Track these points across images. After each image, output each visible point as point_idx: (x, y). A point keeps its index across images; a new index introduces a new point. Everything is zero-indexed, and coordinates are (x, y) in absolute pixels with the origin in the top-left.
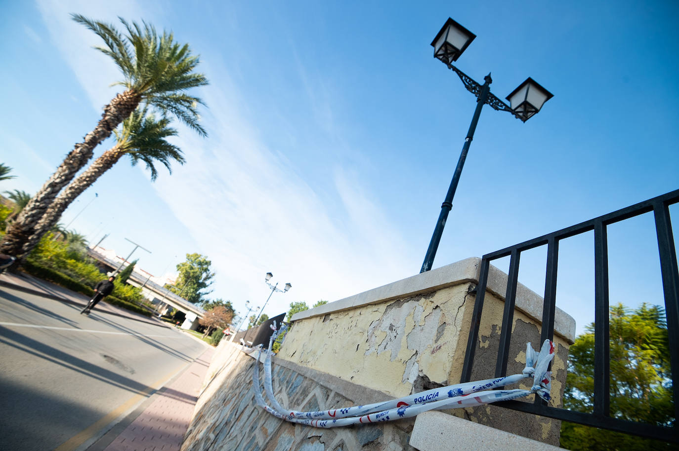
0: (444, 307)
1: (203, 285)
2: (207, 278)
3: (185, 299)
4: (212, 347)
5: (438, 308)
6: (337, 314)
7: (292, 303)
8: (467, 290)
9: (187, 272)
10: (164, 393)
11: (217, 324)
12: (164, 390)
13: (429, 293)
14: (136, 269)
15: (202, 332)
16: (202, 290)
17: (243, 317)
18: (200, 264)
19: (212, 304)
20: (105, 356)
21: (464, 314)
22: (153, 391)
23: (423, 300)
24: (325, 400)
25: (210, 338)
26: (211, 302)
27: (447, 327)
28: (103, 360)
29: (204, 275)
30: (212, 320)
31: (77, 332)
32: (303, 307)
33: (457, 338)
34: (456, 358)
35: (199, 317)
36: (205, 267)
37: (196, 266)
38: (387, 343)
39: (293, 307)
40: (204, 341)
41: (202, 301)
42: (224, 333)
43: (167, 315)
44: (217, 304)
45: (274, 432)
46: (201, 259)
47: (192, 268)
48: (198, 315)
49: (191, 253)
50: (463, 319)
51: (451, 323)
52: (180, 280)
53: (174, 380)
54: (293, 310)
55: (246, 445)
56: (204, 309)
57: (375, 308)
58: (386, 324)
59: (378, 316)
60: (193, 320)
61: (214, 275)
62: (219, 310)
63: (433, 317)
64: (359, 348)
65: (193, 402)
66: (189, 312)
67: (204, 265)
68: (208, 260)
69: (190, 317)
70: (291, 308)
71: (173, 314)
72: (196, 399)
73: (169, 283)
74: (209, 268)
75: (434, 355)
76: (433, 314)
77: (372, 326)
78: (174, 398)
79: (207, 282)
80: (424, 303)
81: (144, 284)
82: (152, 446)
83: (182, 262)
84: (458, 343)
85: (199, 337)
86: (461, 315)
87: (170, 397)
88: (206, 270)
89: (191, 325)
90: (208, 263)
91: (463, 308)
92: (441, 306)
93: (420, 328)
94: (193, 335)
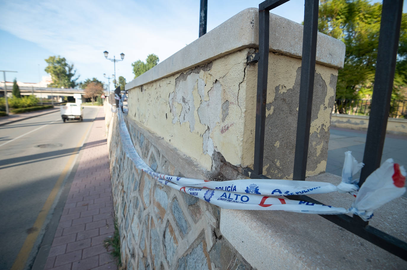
0: (223, 81)
1: (70, 75)
2: (70, 69)
3: (66, 88)
4: (101, 107)
5: (218, 82)
6: (146, 86)
7: (132, 64)
8: (246, 61)
9: (54, 72)
10: (86, 147)
11: (96, 94)
12: (86, 145)
13: (207, 65)
14: (20, 84)
15: (90, 101)
16: (73, 78)
17: (108, 84)
18: (59, 62)
19: (85, 84)
20: (39, 146)
21: (246, 91)
22: (80, 149)
23: (202, 72)
24: (159, 157)
25: (97, 102)
26: (83, 83)
27: (231, 106)
28: (39, 149)
29: (67, 69)
30: (91, 93)
31: (11, 142)
32: (140, 64)
33: (243, 121)
34: (245, 140)
35: (82, 94)
36: (63, 63)
37: (57, 65)
38: (185, 115)
39: (134, 66)
40: (95, 105)
41: (78, 84)
42: (102, 98)
43: (63, 101)
44: (88, 82)
45: (141, 173)
46: (57, 59)
47: (55, 68)
48: (81, 93)
49: (47, 58)
50: (246, 98)
51: (234, 102)
52: (54, 78)
53: (88, 137)
54: (135, 68)
55: (132, 179)
56: (82, 89)
57: (167, 81)
58: (179, 96)
59: (171, 88)
60: (80, 97)
61: (73, 66)
62: (91, 86)
63: (215, 92)
64: (167, 116)
65: (105, 143)
66: (74, 94)
67: (62, 61)
68: (61, 57)
69: (77, 96)
70: (133, 67)
71: (66, 99)
72: (106, 140)
73: (49, 83)
74: (67, 62)
75: (224, 134)
76: (214, 88)
77: (171, 98)
78: (93, 146)
79: (72, 72)
80: (204, 76)
81: (32, 91)
82: (94, 178)
83: (46, 67)
84: (245, 125)
85: (90, 105)
86: (243, 93)
87: (90, 147)
88: (66, 65)
89: (81, 101)
90: (64, 60)
91: (244, 85)
92: (221, 80)
93: (206, 103)
94: (86, 105)
